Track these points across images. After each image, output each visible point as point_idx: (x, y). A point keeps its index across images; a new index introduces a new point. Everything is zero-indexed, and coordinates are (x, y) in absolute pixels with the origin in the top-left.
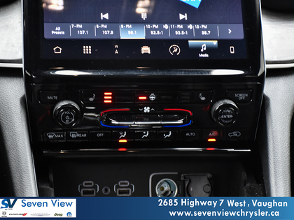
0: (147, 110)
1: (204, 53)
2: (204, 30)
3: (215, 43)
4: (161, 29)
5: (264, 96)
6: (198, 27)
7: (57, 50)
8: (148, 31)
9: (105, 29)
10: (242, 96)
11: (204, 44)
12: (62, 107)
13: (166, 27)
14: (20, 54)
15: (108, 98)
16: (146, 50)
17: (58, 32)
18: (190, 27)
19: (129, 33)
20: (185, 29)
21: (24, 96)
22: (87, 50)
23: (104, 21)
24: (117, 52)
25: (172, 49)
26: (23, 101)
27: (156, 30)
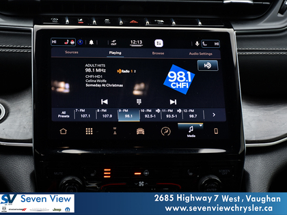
0: (141, 184)
1: (191, 134)
2: (192, 113)
3: (201, 125)
4: (153, 113)
5: (245, 171)
6: (186, 111)
7: (63, 131)
8: (142, 115)
9: (105, 113)
10: (225, 172)
11: (191, 126)
12: (67, 182)
13: (158, 111)
14: (30, 136)
15: (107, 173)
16: (140, 131)
17: (64, 115)
18: (180, 111)
19: (126, 117)
20: (175, 113)
21: (34, 171)
22: (89, 131)
23: (104, 106)
24: (115, 133)
25: (164, 131)
26: (33, 176)
27: (149, 113)
